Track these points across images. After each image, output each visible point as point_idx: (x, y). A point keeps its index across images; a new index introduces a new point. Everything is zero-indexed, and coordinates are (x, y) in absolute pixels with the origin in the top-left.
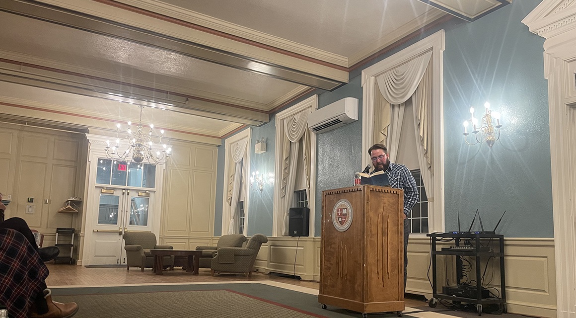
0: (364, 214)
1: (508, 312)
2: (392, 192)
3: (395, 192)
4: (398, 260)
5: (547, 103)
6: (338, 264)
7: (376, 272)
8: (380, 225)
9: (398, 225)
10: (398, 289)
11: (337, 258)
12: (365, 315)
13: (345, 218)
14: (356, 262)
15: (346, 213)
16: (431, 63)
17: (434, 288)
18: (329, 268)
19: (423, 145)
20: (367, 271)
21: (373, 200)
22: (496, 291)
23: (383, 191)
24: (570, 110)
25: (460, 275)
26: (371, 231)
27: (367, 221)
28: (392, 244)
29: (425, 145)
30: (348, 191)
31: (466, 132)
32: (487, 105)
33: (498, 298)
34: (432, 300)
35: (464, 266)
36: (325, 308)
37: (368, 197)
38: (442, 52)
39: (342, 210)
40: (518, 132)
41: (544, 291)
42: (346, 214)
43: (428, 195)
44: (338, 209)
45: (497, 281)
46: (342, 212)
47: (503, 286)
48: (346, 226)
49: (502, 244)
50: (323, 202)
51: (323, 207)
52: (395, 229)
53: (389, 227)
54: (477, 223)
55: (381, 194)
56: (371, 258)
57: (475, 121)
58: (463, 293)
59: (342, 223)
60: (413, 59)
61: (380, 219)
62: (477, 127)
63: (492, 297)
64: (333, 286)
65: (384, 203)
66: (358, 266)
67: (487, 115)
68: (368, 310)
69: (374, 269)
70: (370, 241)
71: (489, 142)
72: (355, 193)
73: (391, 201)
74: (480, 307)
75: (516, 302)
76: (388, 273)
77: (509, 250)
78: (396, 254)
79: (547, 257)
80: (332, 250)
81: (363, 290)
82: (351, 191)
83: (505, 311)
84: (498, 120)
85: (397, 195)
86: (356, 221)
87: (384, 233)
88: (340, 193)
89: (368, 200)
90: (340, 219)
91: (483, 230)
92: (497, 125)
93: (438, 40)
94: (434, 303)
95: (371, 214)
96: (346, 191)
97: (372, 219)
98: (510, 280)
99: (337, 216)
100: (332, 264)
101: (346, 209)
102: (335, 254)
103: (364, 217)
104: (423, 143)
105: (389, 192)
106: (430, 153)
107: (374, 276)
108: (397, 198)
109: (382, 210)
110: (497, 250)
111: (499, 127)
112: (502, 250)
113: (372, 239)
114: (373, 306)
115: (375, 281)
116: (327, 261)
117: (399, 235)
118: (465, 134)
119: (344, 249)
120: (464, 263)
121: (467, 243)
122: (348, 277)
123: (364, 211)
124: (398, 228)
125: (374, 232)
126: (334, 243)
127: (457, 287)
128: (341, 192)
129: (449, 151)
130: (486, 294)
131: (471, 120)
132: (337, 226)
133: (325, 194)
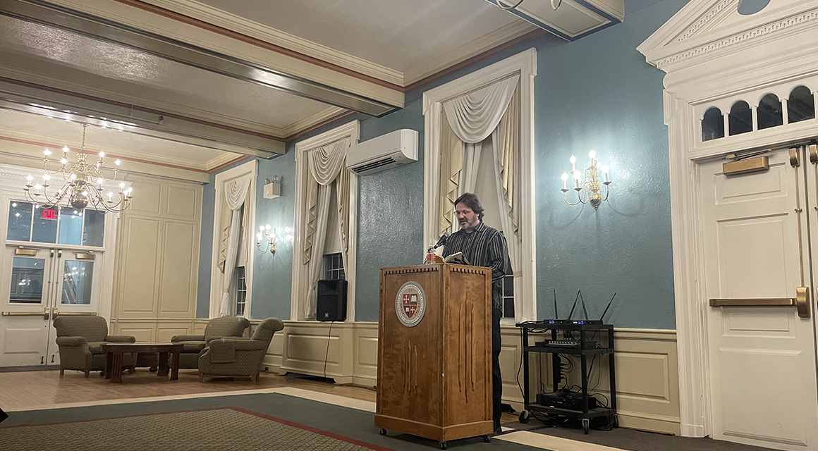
0: (442, 304)
1: (620, 425)
2: (477, 272)
3: (481, 273)
4: (485, 364)
5: (667, 155)
6: (403, 372)
7: (458, 383)
8: (462, 319)
9: (485, 317)
10: (485, 404)
11: (402, 363)
12: (443, 444)
13: (415, 308)
14: (431, 370)
15: (415, 300)
16: (518, 91)
17: (526, 397)
18: (391, 377)
19: (507, 201)
20: (446, 383)
21: (453, 284)
22: (604, 397)
23: (467, 271)
24: (694, 166)
25: (557, 378)
26: (451, 328)
27: (447, 314)
28: (477, 342)
29: (511, 201)
30: (419, 271)
31: (565, 188)
32: (592, 154)
33: (606, 407)
34: (524, 412)
35: (563, 365)
36: (384, 433)
37: (447, 279)
38: (532, 77)
39: (409, 296)
40: (631, 190)
41: (663, 398)
42: (416, 303)
43: (515, 268)
44: (404, 295)
45: (605, 384)
46: (410, 299)
47: (613, 392)
48: (416, 319)
49: (611, 336)
50: (381, 284)
51: (381, 291)
52: (481, 322)
53: (474, 320)
54: (579, 307)
55: (464, 276)
56: (451, 365)
57: (578, 175)
58: (563, 402)
59: (410, 315)
60: (492, 83)
61: (463, 310)
62: (579, 182)
63: (599, 407)
64: (397, 403)
65: (468, 288)
66: (433, 375)
67: (592, 167)
68: (448, 437)
69: (455, 379)
70: (450, 340)
71: (595, 203)
72: (428, 274)
73: (476, 284)
74: (586, 421)
75: (630, 413)
76: (472, 383)
77: (620, 345)
78: (483, 357)
79: (667, 354)
80: (395, 352)
81: (440, 410)
82: (423, 270)
83: (616, 425)
84: (606, 174)
85: (483, 276)
86: (431, 312)
87: (468, 329)
88: (408, 274)
89: (447, 285)
90: (407, 309)
91: (587, 318)
92: (606, 181)
93: (527, 61)
94: (526, 417)
95: (451, 303)
96: (416, 271)
97: (453, 309)
98: (621, 385)
99: (403, 305)
100: (395, 373)
101: (416, 295)
102: (400, 357)
103: (442, 308)
104: (508, 197)
105: (474, 272)
106: (516, 213)
107: (455, 389)
108: (483, 281)
109: (465, 297)
110: (605, 345)
111: (607, 183)
112: (611, 345)
113: (453, 338)
114: (453, 431)
115: (455, 394)
116: (388, 367)
117: (487, 329)
118: (564, 191)
119: (413, 351)
120: (563, 360)
121: (567, 336)
122: (419, 391)
123: (442, 299)
124: (485, 322)
125: (455, 327)
126: (399, 343)
127: (555, 394)
128: (408, 271)
129: (541, 212)
130: (593, 402)
131: (572, 173)
132: (403, 318)
133: (384, 273)
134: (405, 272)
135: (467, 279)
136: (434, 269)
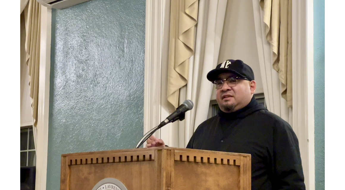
3: (231, 162)
21: (181, 184)
29: (275, 44)
50: (64, 181)
72: (138, 164)
88: (104, 163)
89: (169, 186)
104: (271, 39)
105: (219, 161)
108: (235, 176)
133: (68, 163)
134: (100, 161)
135: (205, 174)
136: (147, 157)
